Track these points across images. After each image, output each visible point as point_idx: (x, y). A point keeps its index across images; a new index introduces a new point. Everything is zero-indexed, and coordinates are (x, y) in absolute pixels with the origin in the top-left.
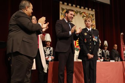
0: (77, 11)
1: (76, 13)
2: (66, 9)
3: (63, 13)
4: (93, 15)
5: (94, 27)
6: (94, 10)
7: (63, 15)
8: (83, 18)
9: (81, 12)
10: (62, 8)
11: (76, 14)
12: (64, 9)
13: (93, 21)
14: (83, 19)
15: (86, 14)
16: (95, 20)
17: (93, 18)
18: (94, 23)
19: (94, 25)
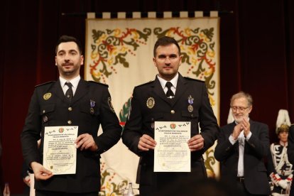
0: (145, 30)
1: (142, 36)
2: (108, 31)
3: (97, 45)
4: (212, 29)
5: (214, 71)
6: (214, 14)
7: (96, 51)
9: (164, 29)
10: (94, 31)
11: (143, 40)
12: (99, 32)
13: (209, 50)
15: (179, 34)
16: (216, 48)
17: (211, 40)
18: (214, 57)
19: (215, 64)
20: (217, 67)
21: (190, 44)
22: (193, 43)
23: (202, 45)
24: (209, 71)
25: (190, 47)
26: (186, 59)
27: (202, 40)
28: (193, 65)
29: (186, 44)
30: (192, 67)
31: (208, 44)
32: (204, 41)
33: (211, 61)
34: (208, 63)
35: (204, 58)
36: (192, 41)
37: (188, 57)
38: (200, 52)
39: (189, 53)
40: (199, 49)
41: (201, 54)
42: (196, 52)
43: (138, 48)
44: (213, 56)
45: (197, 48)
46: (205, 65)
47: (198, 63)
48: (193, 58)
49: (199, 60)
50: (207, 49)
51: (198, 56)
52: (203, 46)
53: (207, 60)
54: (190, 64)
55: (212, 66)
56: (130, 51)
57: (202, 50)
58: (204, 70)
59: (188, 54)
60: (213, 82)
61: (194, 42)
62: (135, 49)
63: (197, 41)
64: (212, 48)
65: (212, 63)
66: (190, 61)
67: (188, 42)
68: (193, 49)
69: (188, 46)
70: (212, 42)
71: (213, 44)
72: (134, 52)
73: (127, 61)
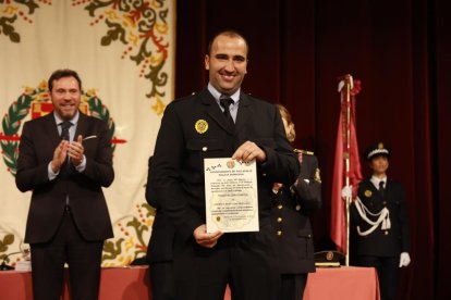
5: (165, 56)
8: (92, 14)
13: (159, 21)
14: (93, 20)
16: (170, 18)
17: (162, 5)
18: (166, 33)
19: (167, 46)
20: (171, 51)
21: (128, 8)
22: (132, 9)
23: (146, 13)
24: (157, 56)
25: (127, 14)
26: (120, 34)
27: (148, 4)
28: (131, 44)
29: (121, 9)
30: (130, 49)
31: (157, 11)
32: (150, 6)
33: (162, 39)
34: (157, 43)
35: (149, 34)
36: (131, 5)
37: (123, 32)
38: (143, 23)
39: (126, 24)
40: (142, 18)
41: (144, 28)
42: (137, 23)
43: (36, 10)
44: (164, 33)
45: (139, 17)
46: (151, 46)
47: (140, 41)
48: (131, 34)
49: (141, 37)
50: (154, 19)
51: (140, 30)
52: (149, 14)
53: (154, 38)
54: (125, 43)
55: (162, 49)
56: (21, 14)
57: (146, 20)
58: (149, 55)
59: (123, 26)
60: (164, 75)
61: (134, 6)
62: (31, 12)
63: (138, 5)
64: (163, 18)
65: (163, 43)
66: (127, 39)
67: (123, 6)
68: (132, 18)
69: (123, 13)
70: (163, 9)
71: (166, 12)
72: (30, 17)
73: (16, 31)
